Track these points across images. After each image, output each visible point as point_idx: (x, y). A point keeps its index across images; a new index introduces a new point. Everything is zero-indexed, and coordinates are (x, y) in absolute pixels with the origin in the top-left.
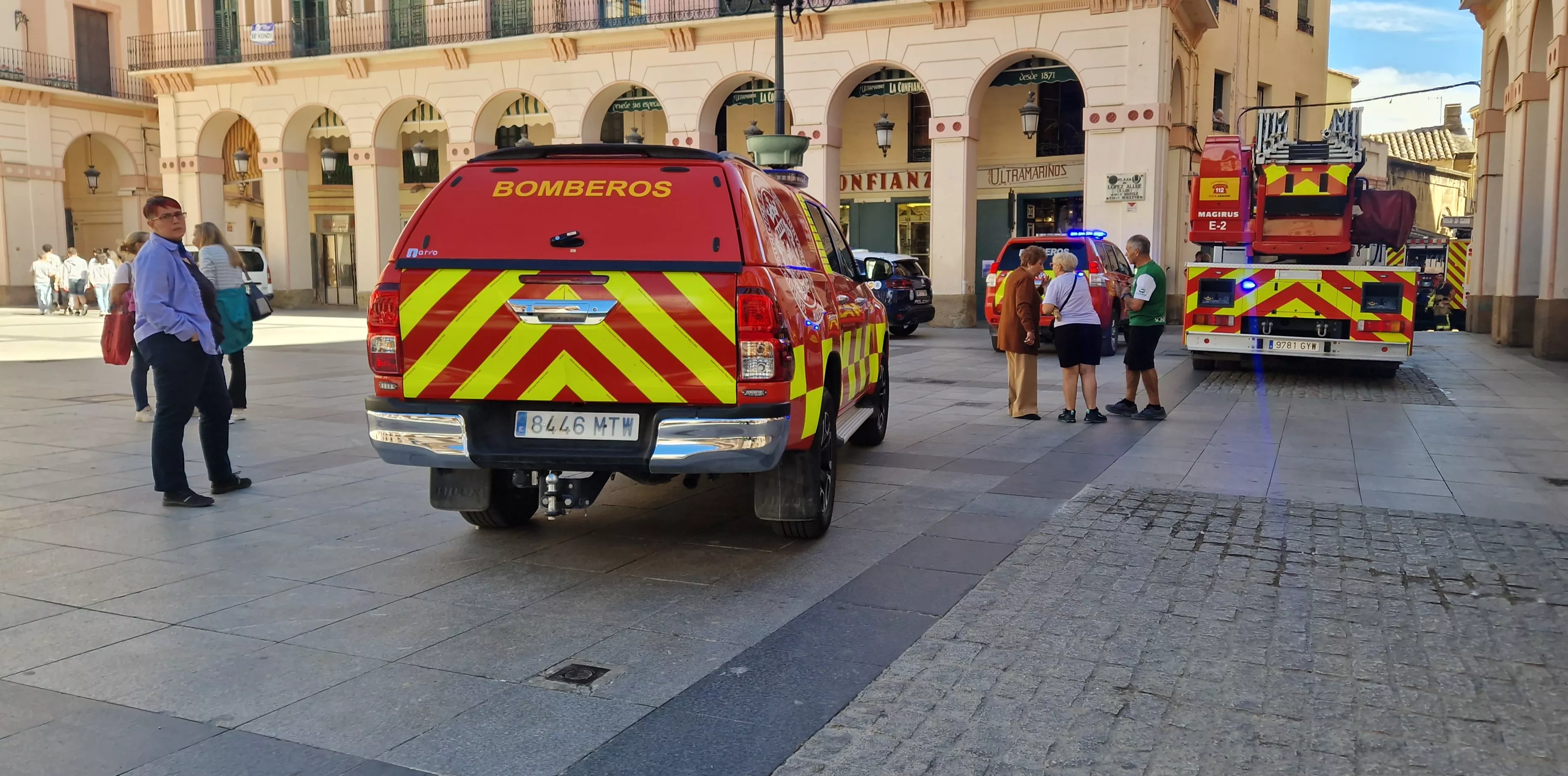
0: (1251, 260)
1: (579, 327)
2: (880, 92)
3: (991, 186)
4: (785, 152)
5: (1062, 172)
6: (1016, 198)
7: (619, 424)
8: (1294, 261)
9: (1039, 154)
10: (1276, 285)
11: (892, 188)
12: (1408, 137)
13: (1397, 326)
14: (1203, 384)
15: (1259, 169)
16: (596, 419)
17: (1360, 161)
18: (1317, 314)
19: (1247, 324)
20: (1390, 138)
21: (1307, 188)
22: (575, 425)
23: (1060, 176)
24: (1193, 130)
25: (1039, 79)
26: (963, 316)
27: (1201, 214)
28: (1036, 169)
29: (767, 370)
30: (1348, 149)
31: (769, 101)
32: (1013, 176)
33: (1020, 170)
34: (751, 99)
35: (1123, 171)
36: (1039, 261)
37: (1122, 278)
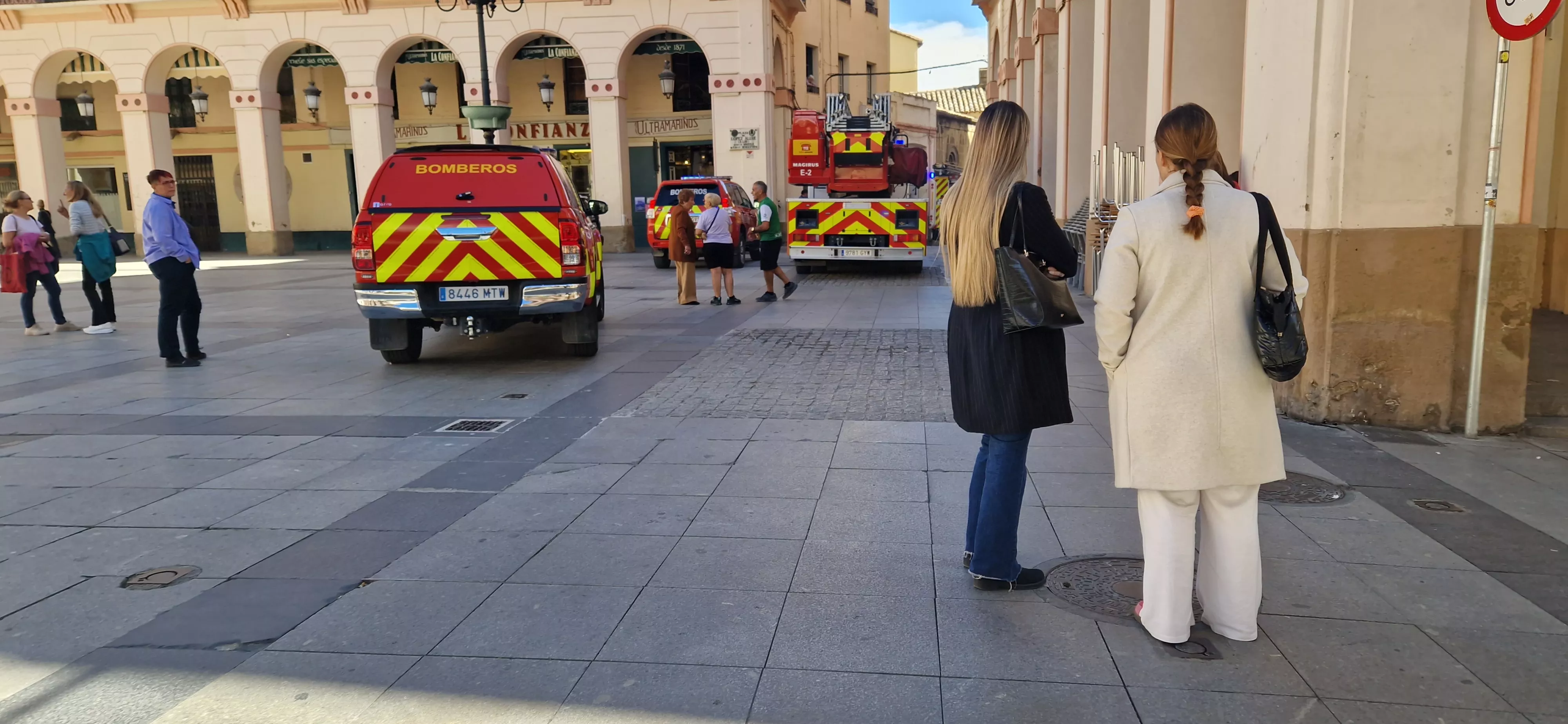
0: (831, 196)
1: (476, 241)
2: (540, 56)
3: (638, 135)
4: (494, 119)
5: (694, 124)
6: (659, 145)
7: (497, 292)
8: (857, 196)
9: (675, 110)
10: (844, 213)
11: (553, 136)
12: (954, 94)
13: (917, 237)
14: (803, 282)
15: (829, 134)
16: (484, 290)
17: (889, 130)
18: (870, 231)
19: (828, 239)
20: (941, 94)
21: (858, 147)
22: (473, 294)
23: (693, 128)
24: (792, 92)
25: (672, 50)
26: (625, 243)
27: (795, 165)
28: (673, 122)
29: (575, 260)
30: (882, 122)
31: (440, 60)
32: (655, 127)
33: (660, 123)
34: (424, 58)
35: (742, 126)
36: (691, 199)
37: (746, 210)
